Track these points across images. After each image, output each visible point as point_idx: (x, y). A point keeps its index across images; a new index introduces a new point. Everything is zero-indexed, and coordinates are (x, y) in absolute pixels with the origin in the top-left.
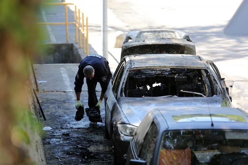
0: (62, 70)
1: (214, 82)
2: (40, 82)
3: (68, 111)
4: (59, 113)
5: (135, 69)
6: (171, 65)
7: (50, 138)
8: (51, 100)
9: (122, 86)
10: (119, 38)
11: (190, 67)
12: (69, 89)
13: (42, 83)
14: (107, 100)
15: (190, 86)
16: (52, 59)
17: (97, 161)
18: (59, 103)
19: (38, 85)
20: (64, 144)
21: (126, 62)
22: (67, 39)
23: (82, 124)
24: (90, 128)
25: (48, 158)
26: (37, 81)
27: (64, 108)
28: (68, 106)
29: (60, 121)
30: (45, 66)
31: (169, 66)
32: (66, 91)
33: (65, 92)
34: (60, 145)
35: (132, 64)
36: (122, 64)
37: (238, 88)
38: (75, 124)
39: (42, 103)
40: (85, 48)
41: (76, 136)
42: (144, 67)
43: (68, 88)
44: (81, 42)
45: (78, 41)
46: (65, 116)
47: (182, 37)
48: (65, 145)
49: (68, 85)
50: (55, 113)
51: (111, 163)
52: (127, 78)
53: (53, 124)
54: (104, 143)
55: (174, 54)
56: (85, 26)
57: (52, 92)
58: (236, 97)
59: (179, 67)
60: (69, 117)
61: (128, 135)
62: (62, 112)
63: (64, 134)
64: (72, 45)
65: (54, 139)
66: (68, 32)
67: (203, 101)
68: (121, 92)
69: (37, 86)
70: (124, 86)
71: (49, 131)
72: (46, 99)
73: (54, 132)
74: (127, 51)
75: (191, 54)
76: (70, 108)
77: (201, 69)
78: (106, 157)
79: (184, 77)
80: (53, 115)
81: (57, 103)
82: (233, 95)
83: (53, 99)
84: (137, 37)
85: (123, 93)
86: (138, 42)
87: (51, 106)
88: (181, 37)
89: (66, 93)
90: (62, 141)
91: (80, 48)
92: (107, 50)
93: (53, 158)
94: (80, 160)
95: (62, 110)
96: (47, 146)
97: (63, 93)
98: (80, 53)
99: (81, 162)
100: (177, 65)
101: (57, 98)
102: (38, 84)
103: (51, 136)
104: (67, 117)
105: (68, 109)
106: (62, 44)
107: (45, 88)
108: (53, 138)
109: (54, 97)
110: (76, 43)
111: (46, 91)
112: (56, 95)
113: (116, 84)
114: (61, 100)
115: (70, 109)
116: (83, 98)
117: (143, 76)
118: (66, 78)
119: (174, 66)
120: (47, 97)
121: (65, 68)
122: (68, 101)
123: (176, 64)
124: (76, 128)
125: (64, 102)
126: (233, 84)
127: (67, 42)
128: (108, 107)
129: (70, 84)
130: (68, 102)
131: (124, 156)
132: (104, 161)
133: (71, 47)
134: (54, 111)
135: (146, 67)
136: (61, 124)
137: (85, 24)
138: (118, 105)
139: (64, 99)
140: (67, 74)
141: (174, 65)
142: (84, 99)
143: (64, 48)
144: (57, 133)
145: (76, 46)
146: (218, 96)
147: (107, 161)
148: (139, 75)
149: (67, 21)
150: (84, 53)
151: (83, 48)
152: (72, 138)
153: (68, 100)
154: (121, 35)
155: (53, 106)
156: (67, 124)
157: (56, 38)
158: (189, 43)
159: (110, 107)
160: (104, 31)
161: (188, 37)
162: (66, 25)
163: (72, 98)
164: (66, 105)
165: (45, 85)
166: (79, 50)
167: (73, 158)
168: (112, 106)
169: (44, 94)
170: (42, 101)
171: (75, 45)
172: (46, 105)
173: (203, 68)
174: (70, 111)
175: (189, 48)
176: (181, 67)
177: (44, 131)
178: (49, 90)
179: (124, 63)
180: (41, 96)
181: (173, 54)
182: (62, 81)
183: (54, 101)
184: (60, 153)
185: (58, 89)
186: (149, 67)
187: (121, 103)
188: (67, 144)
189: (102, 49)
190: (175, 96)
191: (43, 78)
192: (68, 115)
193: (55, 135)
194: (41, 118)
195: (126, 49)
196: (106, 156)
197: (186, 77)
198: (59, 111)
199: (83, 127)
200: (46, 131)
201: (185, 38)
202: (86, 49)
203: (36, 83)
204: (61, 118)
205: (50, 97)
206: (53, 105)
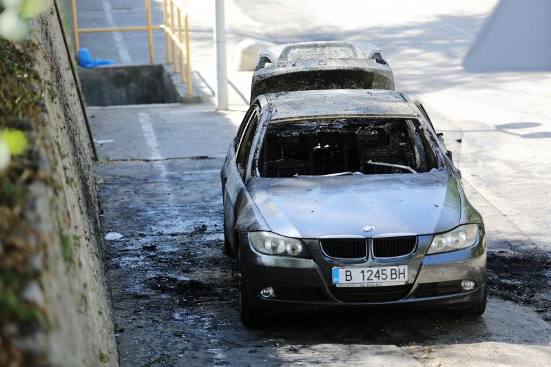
0: (142, 117)
1: (431, 144)
2: (100, 142)
3: (153, 200)
4: (137, 203)
5: (280, 121)
6: (349, 112)
7: (119, 256)
8: (122, 177)
9: (255, 156)
10: (246, 52)
11: (384, 115)
12: (156, 156)
13: (105, 143)
14: (226, 181)
15: (384, 152)
16: (124, 94)
17: (210, 300)
18: (135, 184)
19: (96, 148)
20: (146, 268)
21: (260, 107)
22: (151, 57)
23: (180, 226)
24: (196, 234)
25: (115, 298)
26: (94, 140)
27: (146, 193)
28: (154, 190)
29: (138, 221)
30: (110, 109)
31: (345, 115)
32: (149, 159)
33: (147, 161)
34: (139, 269)
35: (274, 112)
36: (252, 111)
37: (472, 144)
38: (167, 226)
39: (104, 184)
40: (184, 74)
41: (170, 250)
42: (296, 117)
43: (154, 153)
44: (177, 62)
45: (170, 60)
46: (149, 209)
47: (368, 56)
48: (148, 270)
49: (153, 147)
50: (129, 203)
51: (237, 305)
52: (264, 139)
53: (125, 227)
54: (223, 264)
55: (353, 88)
56: (183, 31)
57: (122, 162)
58: (470, 163)
59: (363, 115)
60: (156, 212)
61: (268, 252)
62: (143, 202)
63: (145, 248)
64: (161, 68)
65: (127, 258)
66: (152, 43)
67: (412, 181)
68: (253, 168)
69: (94, 151)
70: (258, 155)
71: (118, 241)
72: (113, 175)
73: (127, 243)
74: (264, 86)
75: (385, 89)
76: (156, 193)
77: (407, 119)
78: (226, 292)
79: (373, 133)
80: (126, 208)
81: (133, 185)
82: (464, 157)
83: (125, 177)
84: (281, 57)
85: (257, 169)
86: (284, 66)
87: (123, 190)
88: (364, 55)
89: (149, 163)
90: (143, 261)
91: (176, 73)
92: (226, 77)
93: (125, 297)
94: (178, 301)
95: (142, 197)
96: (113, 272)
97: (144, 163)
98: (175, 83)
99: (179, 304)
100: (360, 112)
101: (133, 173)
102: (97, 146)
103: (121, 251)
104: (151, 213)
105: (153, 195)
106: (143, 67)
107: (110, 154)
108: (124, 255)
109: (127, 172)
110: (168, 64)
111: (113, 160)
112: (132, 168)
113: (243, 150)
114: (141, 178)
115: (157, 195)
116: (182, 172)
117: (294, 133)
118: (149, 133)
119: (354, 115)
120: (113, 172)
121: (148, 112)
122: (154, 178)
123: (357, 110)
124: (168, 235)
125: (146, 181)
126: (462, 136)
127: (152, 62)
128: (228, 195)
129: (156, 145)
130: (153, 180)
131: (262, 292)
132: (224, 302)
133: (158, 72)
134: (126, 199)
135: (300, 117)
136: (140, 226)
137: (183, 27)
138: (247, 194)
139: (145, 175)
140: (151, 126)
141: (353, 112)
142: (183, 175)
143: (145, 74)
144: (132, 245)
145: (168, 70)
146: (441, 170)
147: (229, 300)
148: (287, 132)
149: (150, 23)
150: (182, 83)
151: (181, 73)
152: (162, 255)
153: (154, 176)
154: (251, 47)
155: (125, 189)
156: (152, 227)
157: (130, 54)
158: (380, 67)
159: (233, 197)
160: (218, 42)
161: (378, 54)
162: (148, 31)
163: (161, 172)
164: (150, 187)
165: (110, 148)
166: (173, 78)
167: (164, 296)
168: (236, 195)
169: (108, 166)
170: (105, 181)
171: (166, 67)
172: (111, 187)
173: (410, 115)
174: (158, 198)
175: (382, 76)
176: (368, 115)
177: (107, 241)
178: (117, 159)
179: (257, 109)
180: (102, 169)
181: (350, 88)
182: (142, 139)
183: (127, 179)
184: (138, 287)
185: (135, 155)
186: (306, 117)
187: (254, 190)
188: (152, 267)
189: (216, 76)
190: (358, 173)
191: (107, 133)
192: (153, 207)
193: (129, 250)
194: (102, 215)
195: (261, 82)
196: (227, 290)
197: (377, 132)
198: (137, 201)
199: (182, 231)
200: (111, 241)
201: (373, 58)
202: (187, 76)
203: (92, 144)
204: (140, 213)
205: (119, 172)
206: (125, 187)
